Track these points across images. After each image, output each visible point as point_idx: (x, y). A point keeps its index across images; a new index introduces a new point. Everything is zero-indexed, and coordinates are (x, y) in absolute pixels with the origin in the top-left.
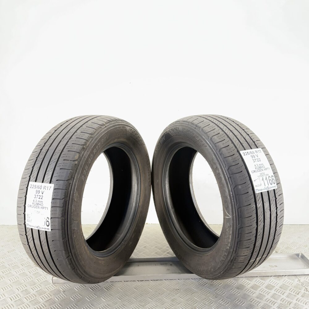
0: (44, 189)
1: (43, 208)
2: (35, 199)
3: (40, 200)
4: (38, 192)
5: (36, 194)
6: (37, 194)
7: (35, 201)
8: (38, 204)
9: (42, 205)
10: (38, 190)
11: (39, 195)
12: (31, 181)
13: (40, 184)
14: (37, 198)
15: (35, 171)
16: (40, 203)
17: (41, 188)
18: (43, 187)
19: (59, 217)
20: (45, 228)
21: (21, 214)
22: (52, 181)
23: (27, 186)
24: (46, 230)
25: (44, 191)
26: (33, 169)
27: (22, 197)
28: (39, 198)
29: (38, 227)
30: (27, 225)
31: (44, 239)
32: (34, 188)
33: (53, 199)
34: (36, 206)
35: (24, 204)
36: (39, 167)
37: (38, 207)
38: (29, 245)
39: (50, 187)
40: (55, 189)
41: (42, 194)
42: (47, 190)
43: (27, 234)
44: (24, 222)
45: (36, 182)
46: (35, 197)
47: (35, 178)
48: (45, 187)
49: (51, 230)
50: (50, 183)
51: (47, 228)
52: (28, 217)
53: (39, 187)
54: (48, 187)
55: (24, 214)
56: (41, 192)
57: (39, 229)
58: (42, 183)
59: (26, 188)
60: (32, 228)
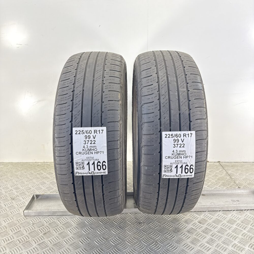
0: (94, 133)
1: (98, 153)
2: (85, 145)
3: (93, 145)
5: (86, 140)
6: (88, 139)
7: (86, 147)
8: (90, 150)
9: (96, 150)
10: (87, 135)
11: (90, 140)
12: (74, 127)
13: (89, 129)
14: (88, 144)
15: (76, 116)
16: (93, 148)
17: (90, 133)
18: (93, 132)
19: (116, 159)
20: (101, 172)
21: (65, 164)
22: (103, 124)
23: (70, 133)
24: (102, 174)
25: (95, 135)
26: (72, 114)
27: (65, 146)
28: (91, 144)
29: (92, 173)
30: (75, 173)
31: (98, 183)
32: (81, 134)
33: (108, 142)
34: (87, 152)
35: (70, 152)
36: (81, 111)
37: (91, 152)
38: (76, 193)
39: (102, 130)
40: (108, 132)
41: (94, 138)
42: (100, 133)
43: (75, 183)
44: (71, 171)
45: (81, 127)
46: (85, 143)
47: (80, 123)
48: (95, 131)
49: (108, 173)
50: (101, 126)
51: (103, 172)
52: (78, 165)
53: (88, 132)
54: (99, 131)
55: (71, 162)
56: (92, 137)
57: (93, 175)
58: (91, 128)
59: (70, 135)
60: (83, 175)
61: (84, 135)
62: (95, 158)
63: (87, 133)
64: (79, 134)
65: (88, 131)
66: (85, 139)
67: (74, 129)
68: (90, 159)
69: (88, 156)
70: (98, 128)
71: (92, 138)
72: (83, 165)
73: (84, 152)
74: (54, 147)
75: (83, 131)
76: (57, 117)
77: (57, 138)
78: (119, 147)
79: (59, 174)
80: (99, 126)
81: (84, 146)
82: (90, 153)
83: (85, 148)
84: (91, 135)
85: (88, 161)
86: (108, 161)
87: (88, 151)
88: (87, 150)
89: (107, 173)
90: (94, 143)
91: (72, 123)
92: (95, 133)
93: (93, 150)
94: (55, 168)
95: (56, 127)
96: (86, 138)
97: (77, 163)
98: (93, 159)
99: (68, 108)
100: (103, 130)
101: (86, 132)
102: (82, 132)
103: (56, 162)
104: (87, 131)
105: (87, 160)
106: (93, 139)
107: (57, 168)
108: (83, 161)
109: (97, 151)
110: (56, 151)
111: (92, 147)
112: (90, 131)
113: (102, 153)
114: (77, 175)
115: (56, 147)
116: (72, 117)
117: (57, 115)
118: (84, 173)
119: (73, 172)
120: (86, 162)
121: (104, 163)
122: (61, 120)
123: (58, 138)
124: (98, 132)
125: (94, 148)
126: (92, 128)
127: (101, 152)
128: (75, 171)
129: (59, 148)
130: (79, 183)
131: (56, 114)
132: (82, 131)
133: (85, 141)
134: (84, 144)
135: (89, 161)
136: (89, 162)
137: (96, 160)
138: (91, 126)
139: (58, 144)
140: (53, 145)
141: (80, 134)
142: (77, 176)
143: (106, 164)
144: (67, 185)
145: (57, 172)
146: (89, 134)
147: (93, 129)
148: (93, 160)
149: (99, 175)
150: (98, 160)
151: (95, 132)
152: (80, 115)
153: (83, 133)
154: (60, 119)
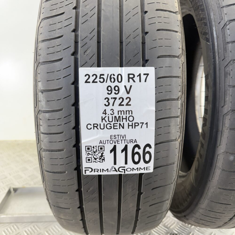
0: (129, 81)
1: (135, 125)
2: (108, 109)
3: (125, 108)
4: (114, 91)
5: (110, 97)
6: (113, 95)
7: (109, 112)
8: (117, 119)
9: (131, 119)
10: (113, 85)
11: (118, 96)
12: (81, 67)
13: (116, 70)
14: (113, 105)
15: (87, 40)
16: (125, 115)
17: (120, 80)
18: (125, 78)
19: (172, 141)
20: (140, 168)
21: (62, 150)
22: (147, 61)
23: (72, 80)
24: (142, 171)
25: (131, 86)
26: (76, 36)
27: (61, 110)
28: (120, 105)
29: (120, 169)
30: (84, 169)
31: (130, 190)
32: (98, 82)
33: (158, 102)
34: (112, 123)
35: (73, 124)
36: (96, 30)
37: (120, 124)
38: (83, 208)
39: (144, 74)
40: (158, 78)
41: (128, 93)
42: (140, 81)
43: (82, 189)
44: (75, 166)
45: (99, 66)
46: (107, 104)
47: (95, 57)
48: (131, 77)
49: (154, 169)
50: (144, 66)
51: (144, 168)
52: (90, 153)
53: (114, 78)
54: (140, 75)
55: (74, 146)
56: (122, 90)
57: (123, 173)
58: (120, 68)
59: (73, 84)
60: (101, 173)
61: (105, 85)
62: (128, 138)
63: (113, 80)
64: (93, 82)
65: (114, 75)
66: (108, 93)
67: (83, 71)
68: (117, 139)
69: (113, 132)
70: (137, 70)
71: (123, 93)
72: (103, 153)
73: (106, 124)
74: (38, 112)
75: (103, 75)
76: (42, 45)
77: (42, 93)
78: (179, 114)
79: (48, 171)
80: (139, 66)
81: (105, 110)
82: (118, 127)
83: (107, 115)
84: (121, 86)
85: (114, 144)
86: (156, 144)
87: (114, 122)
88: (111, 120)
89: (151, 170)
90: (127, 105)
91: (78, 59)
92: (131, 80)
93: (124, 120)
94: (41, 159)
95: (41, 67)
96: (110, 92)
97: (88, 149)
98: (124, 139)
99: (67, 23)
100: (148, 74)
101: (111, 78)
102: (100, 78)
103: (40, 146)
104: (112, 76)
105: (111, 142)
106: (125, 96)
107: (43, 159)
108: (103, 145)
109: (134, 122)
110: (41, 121)
111: (123, 112)
112: (120, 76)
113: (144, 126)
114: (88, 173)
115: (40, 112)
116: (76, 42)
117: (43, 41)
118: (103, 170)
119: (78, 168)
120: (109, 147)
121: (147, 149)
122: (51, 50)
123: (44, 93)
124: (137, 79)
125: (128, 116)
126: (123, 68)
127: (143, 123)
128: (85, 164)
129: (47, 115)
130: (91, 189)
131: (40, 40)
132: (101, 75)
133: (107, 100)
134: (105, 105)
135: (116, 144)
136: (115, 147)
137: (131, 141)
138: (121, 66)
139: (44, 106)
140: (35, 107)
141: (96, 82)
142: (88, 175)
143: (152, 151)
144: (65, 193)
145: (44, 168)
146: (116, 83)
147: (125, 71)
148: (123, 141)
149: (136, 174)
150: (136, 141)
151: (129, 78)
152: (95, 38)
153: (102, 80)
154: (48, 48)
